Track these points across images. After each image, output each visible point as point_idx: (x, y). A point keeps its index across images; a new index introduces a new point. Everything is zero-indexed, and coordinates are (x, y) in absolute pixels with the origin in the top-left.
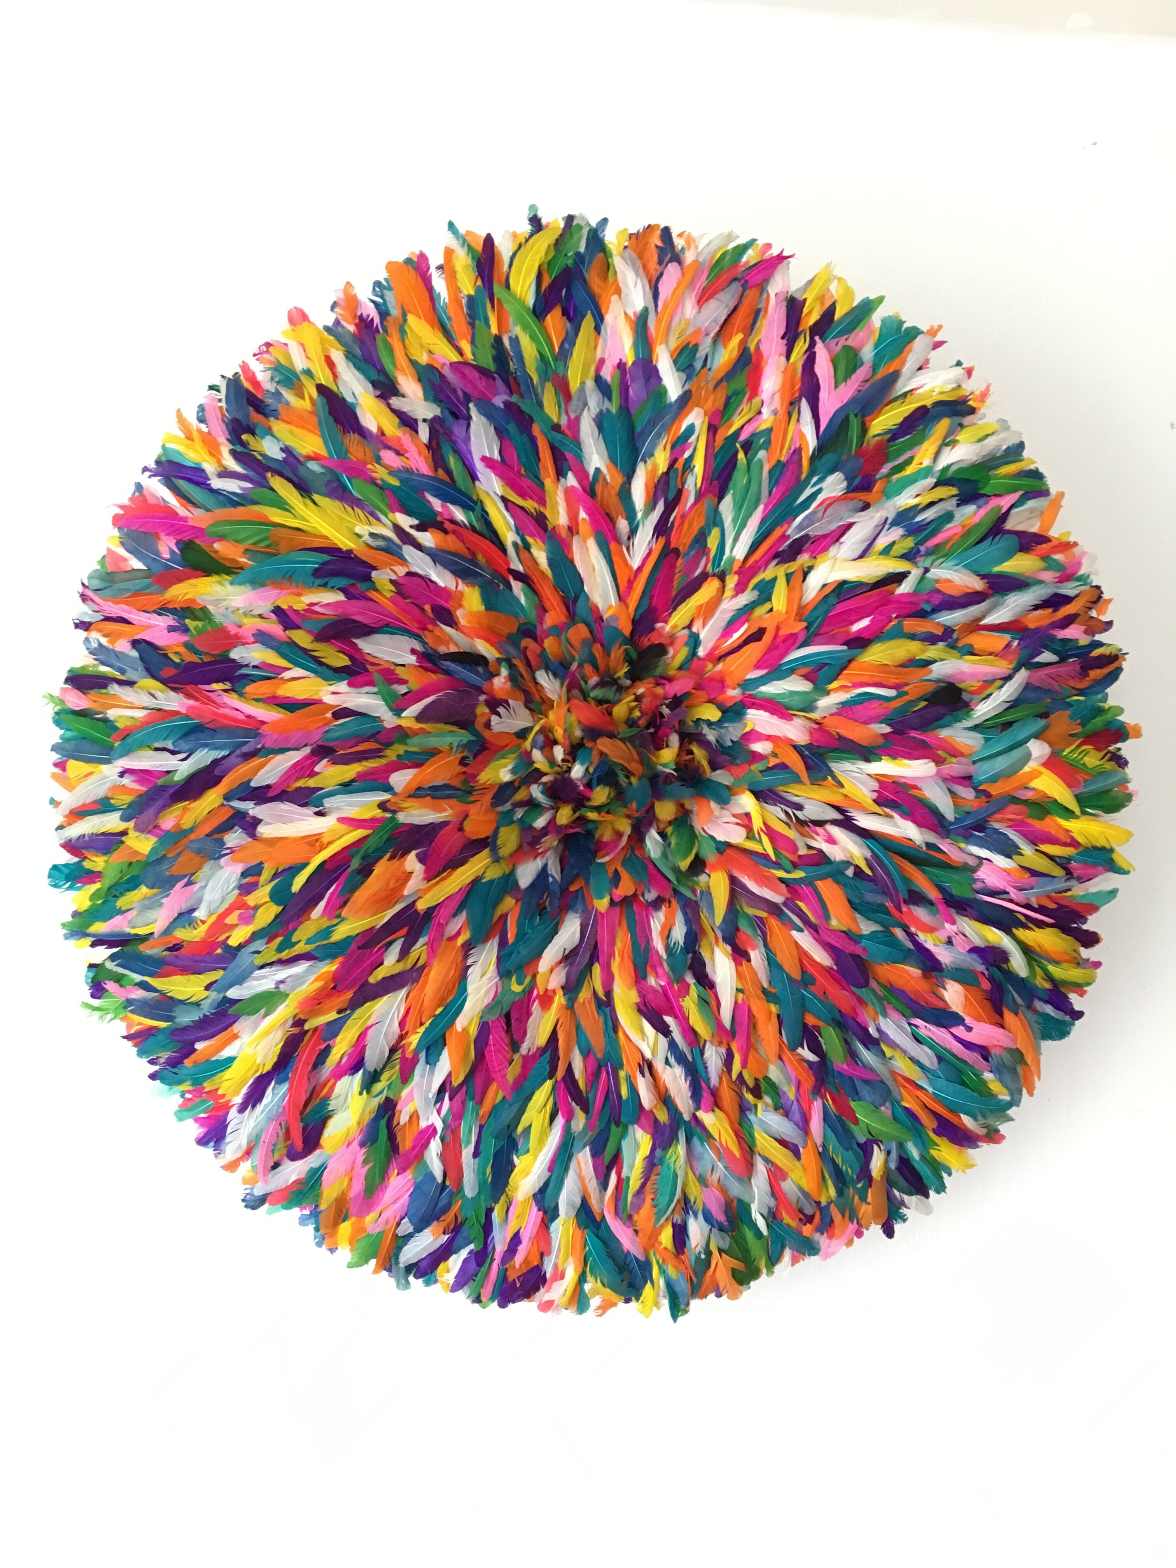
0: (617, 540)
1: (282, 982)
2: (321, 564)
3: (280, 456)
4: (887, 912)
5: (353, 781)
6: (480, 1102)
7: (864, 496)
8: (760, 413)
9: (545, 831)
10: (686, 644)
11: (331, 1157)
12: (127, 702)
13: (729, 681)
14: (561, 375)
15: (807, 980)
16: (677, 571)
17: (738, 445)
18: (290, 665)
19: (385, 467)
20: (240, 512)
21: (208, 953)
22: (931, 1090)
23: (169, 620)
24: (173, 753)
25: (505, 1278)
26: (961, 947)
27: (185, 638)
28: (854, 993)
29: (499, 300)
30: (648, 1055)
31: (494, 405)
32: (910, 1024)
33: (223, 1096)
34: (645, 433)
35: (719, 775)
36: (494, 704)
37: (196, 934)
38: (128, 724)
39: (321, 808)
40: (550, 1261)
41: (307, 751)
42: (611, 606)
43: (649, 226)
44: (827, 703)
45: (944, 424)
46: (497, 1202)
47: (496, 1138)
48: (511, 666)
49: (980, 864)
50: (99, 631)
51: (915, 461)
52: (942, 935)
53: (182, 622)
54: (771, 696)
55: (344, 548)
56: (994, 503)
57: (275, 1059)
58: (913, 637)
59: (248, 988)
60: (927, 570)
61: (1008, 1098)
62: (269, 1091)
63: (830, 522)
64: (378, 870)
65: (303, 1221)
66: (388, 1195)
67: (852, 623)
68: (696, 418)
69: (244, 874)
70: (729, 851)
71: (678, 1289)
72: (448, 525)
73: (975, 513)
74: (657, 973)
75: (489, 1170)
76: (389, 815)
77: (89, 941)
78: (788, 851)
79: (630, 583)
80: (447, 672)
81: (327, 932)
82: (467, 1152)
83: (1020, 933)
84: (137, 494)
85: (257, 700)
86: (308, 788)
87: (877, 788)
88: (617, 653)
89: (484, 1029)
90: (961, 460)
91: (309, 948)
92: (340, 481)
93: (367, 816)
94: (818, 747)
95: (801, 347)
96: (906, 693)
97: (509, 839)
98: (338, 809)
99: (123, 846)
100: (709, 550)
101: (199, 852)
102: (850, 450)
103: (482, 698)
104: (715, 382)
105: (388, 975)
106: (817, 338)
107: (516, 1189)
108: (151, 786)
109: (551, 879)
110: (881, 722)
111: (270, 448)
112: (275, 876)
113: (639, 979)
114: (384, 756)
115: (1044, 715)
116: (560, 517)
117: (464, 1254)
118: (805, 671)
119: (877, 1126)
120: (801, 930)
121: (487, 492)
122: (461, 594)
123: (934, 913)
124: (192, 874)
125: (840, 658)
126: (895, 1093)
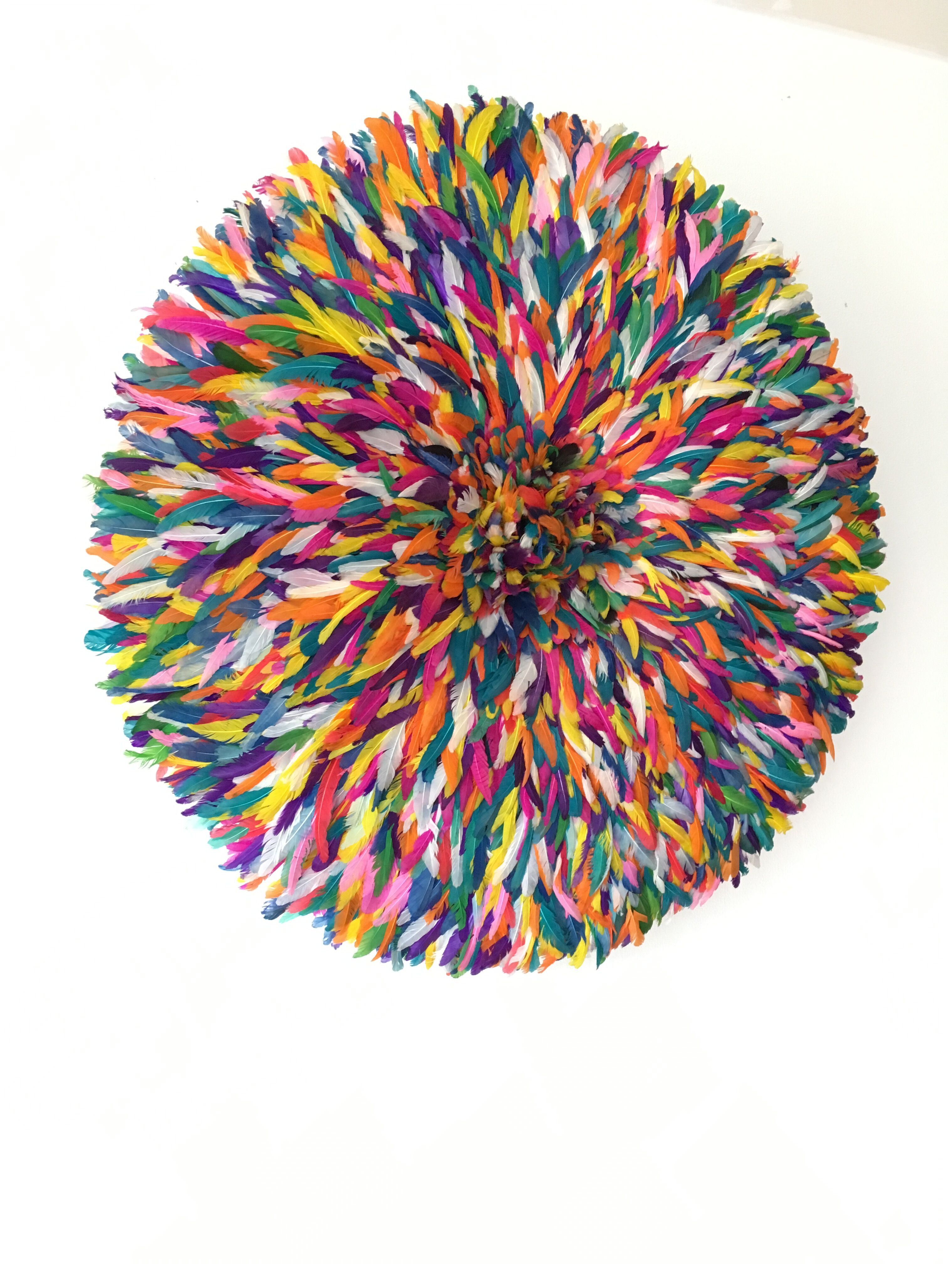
0: (547, 357)
1: (308, 721)
2: (338, 367)
3: (297, 273)
4: (742, 644)
5: (360, 550)
6: (463, 810)
7: (721, 334)
8: (646, 266)
9: (499, 590)
10: (593, 444)
11: (346, 865)
12: (168, 482)
13: (625, 473)
14: (505, 225)
15: (693, 698)
16: (589, 386)
17: (633, 290)
18: (308, 452)
19: (381, 288)
20: (269, 318)
21: (244, 700)
22: (768, 774)
23: (201, 411)
24: (211, 527)
25: (480, 951)
26: (790, 667)
27: (214, 428)
28: (722, 706)
29: (459, 158)
30: (589, 761)
31: (460, 244)
32: (756, 727)
33: (260, 821)
34: (567, 275)
35: (621, 545)
36: (460, 489)
37: (236, 684)
38: (170, 502)
39: (336, 574)
40: (514, 932)
41: (324, 525)
42: (539, 413)
43: (561, 113)
44: (699, 489)
45: (771, 283)
46: (476, 888)
47: (477, 838)
48: (470, 458)
49: (798, 608)
50: (134, 419)
51: (753, 310)
52: (778, 660)
53: (212, 413)
54: (658, 484)
55: (352, 355)
56: (800, 344)
57: (303, 787)
58: (755, 440)
59: (280, 728)
60: (763, 391)
61: (813, 776)
62: (298, 815)
63: (699, 352)
64: (385, 625)
65: (316, 924)
66: (392, 893)
67: (715, 429)
68: (602, 266)
69: (277, 631)
70: (631, 604)
71: (603, 942)
72: (430, 339)
73: (789, 350)
74: (589, 698)
75: (472, 863)
76: (387, 579)
77: (130, 695)
78: (677, 601)
79: (555, 394)
80: (424, 462)
81: (345, 676)
82: (455, 850)
83: (823, 656)
84: (161, 300)
85: (283, 481)
86: (325, 557)
87: (736, 552)
88: (542, 451)
89: (469, 748)
90: (780, 311)
91: (329, 691)
92: (345, 297)
93: (373, 579)
94: (695, 522)
95: (674, 217)
96: (754, 481)
97: (475, 598)
98: (349, 573)
99: (168, 610)
100: (612, 371)
101: (238, 612)
102: (712, 298)
103: (451, 483)
104: (616, 240)
105: (392, 711)
106: (686, 211)
107: (491, 877)
108: (192, 556)
109: (507, 629)
110: (737, 503)
111: (288, 265)
112: (303, 631)
113: (579, 704)
114: (383, 530)
115: (836, 498)
116: (506, 339)
117: (449, 934)
118: (682, 465)
119: (737, 803)
120: (686, 660)
121: (455, 317)
122: (438, 397)
123: (773, 644)
124: (233, 632)
125: (708, 455)
126: (746, 779)
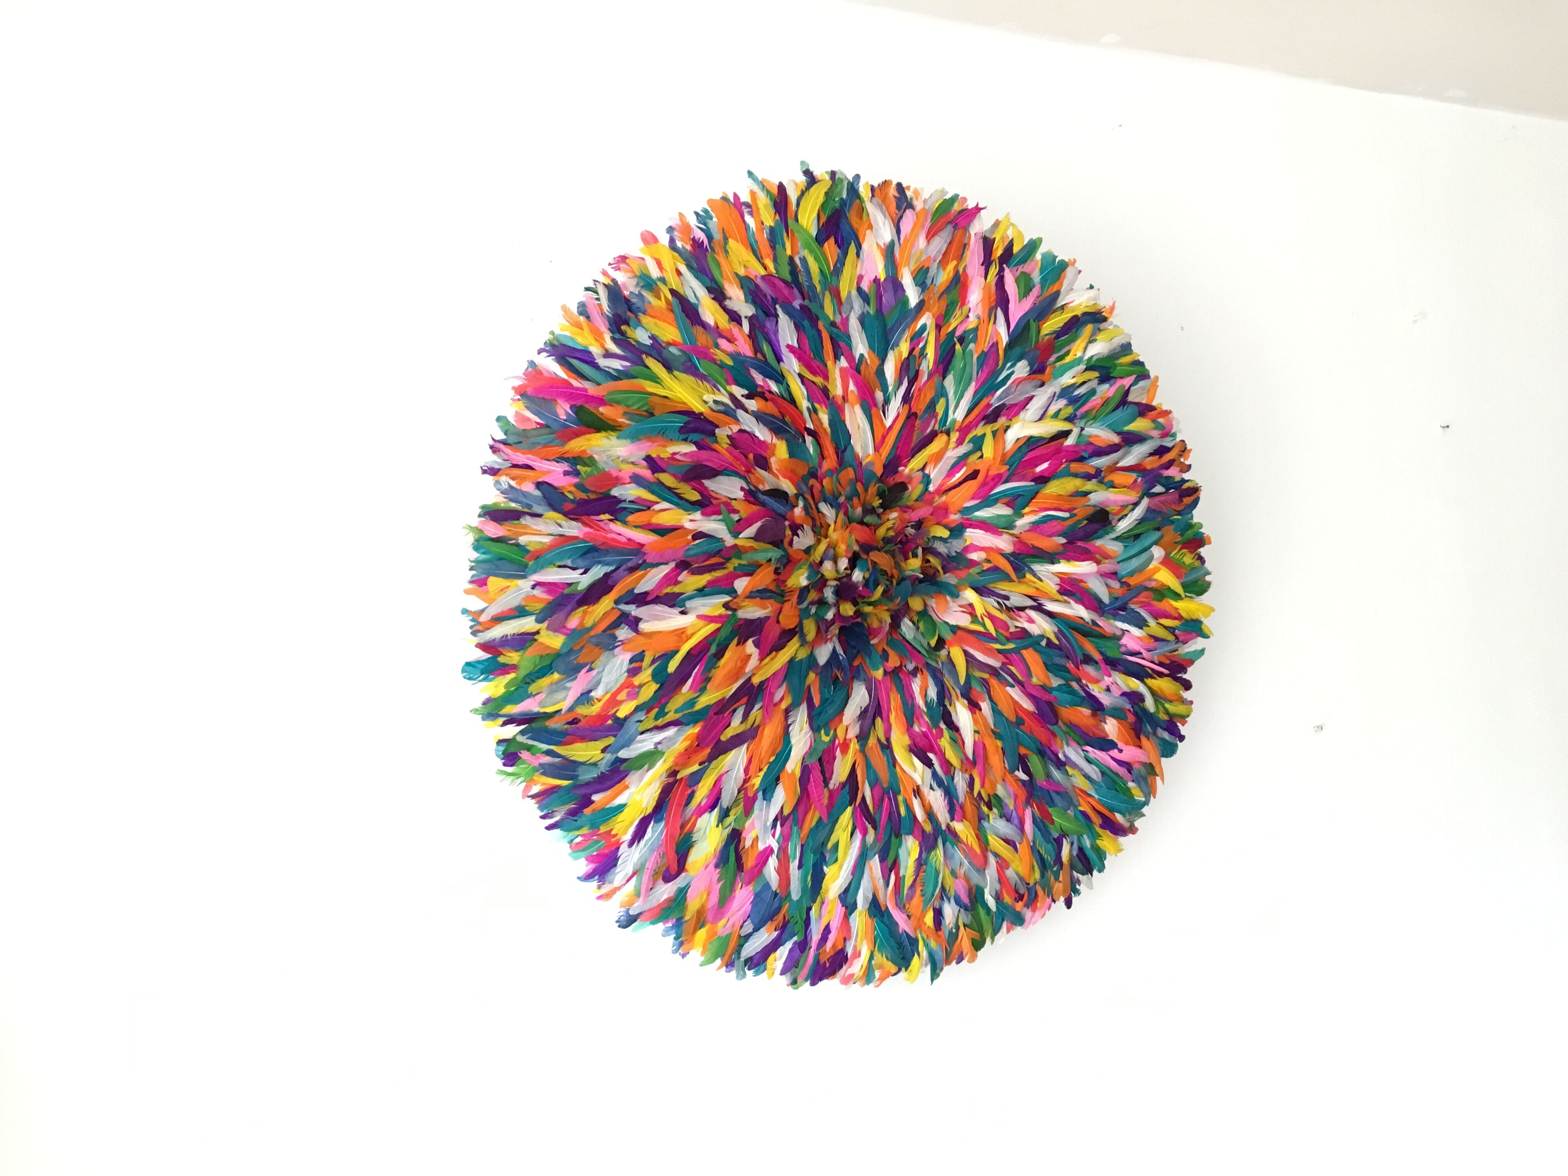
0: (875, 405)
1: (659, 743)
2: (685, 423)
3: (649, 342)
4: (1068, 671)
5: (704, 587)
6: (801, 827)
7: (1040, 377)
8: (968, 316)
9: (833, 622)
10: (921, 482)
11: (693, 878)
12: (536, 530)
13: (952, 508)
14: (835, 286)
15: (1020, 722)
16: (916, 429)
17: (955, 340)
18: (659, 500)
19: (722, 351)
20: (624, 384)
21: (602, 724)
22: (1097, 797)
23: (565, 466)
24: (574, 569)
25: (818, 962)
26: (1116, 692)
27: (576, 480)
28: (1049, 729)
29: (792, 230)
30: (919, 782)
31: (793, 307)
32: (1083, 750)
33: (616, 835)
34: (893, 330)
35: (948, 577)
36: (796, 528)
37: (594, 710)
38: (538, 547)
39: (683, 609)
40: (850, 945)
41: (672, 565)
42: (869, 455)
43: (886, 181)
44: (1023, 523)
45: (1089, 328)
46: (814, 902)
47: (814, 853)
48: (805, 499)
49: (1123, 634)
50: (507, 475)
51: (1071, 354)
52: (1103, 685)
53: (574, 468)
54: (983, 519)
55: (697, 412)
56: (1120, 383)
57: (654, 804)
58: (1076, 475)
59: (635, 749)
60: (1082, 429)
61: (1144, 799)
62: (649, 830)
63: (1020, 394)
64: (728, 655)
65: (666, 933)
66: (735, 904)
67: (1037, 466)
68: (927, 319)
69: (631, 661)
70: (959, 632)
71: (937, 957)
72: (767, 395)
73: (1109, 389)
74: (919, 722)
75: (809, 878)
76: (729, 613)
77: (501, 720)
78: (1003, 629)
79: (884, 438)
80: (763, 504)
81: (692, 702)
82: (794, 865)
83: (1149, 681)
84: (530, 369)
85: (636, 527)
86: (674, 593)
87: (1059, 583)
88: (873, 489)
89: (806, 770)
90: (1099, 353)
91: (678, 716)
92: (691, 361)
93: (716, 613)
94: (1019, 554)
95: (994, 271)
96: (1075, 515)
97: (810, 628)
98: (695, 608)
99: (536, 643)
100: (937, 414)
101: (597, 645)
102: (1031, 345)
103: (787, 523)
104: (939, 294)
105: (734, 734)
106: (1004, 266)
107: (827, 891)
108: (557, 595)
109: (841, 658)
110: (1059, 536)
111: (641, 336)
112: (653, 662)
113: (909, 728)
114: (725, 568)
115: (1158, 529)
116: (837, 390)
117: (789, 945)
118: (1006, 500)
119: (1066, 825)
120: (1013, 686)
121: (789, 371)
122: (775, 445)
123: (1098, 669)
124: (593, 663)
125: (1030, 490)
126: (1075, 801)
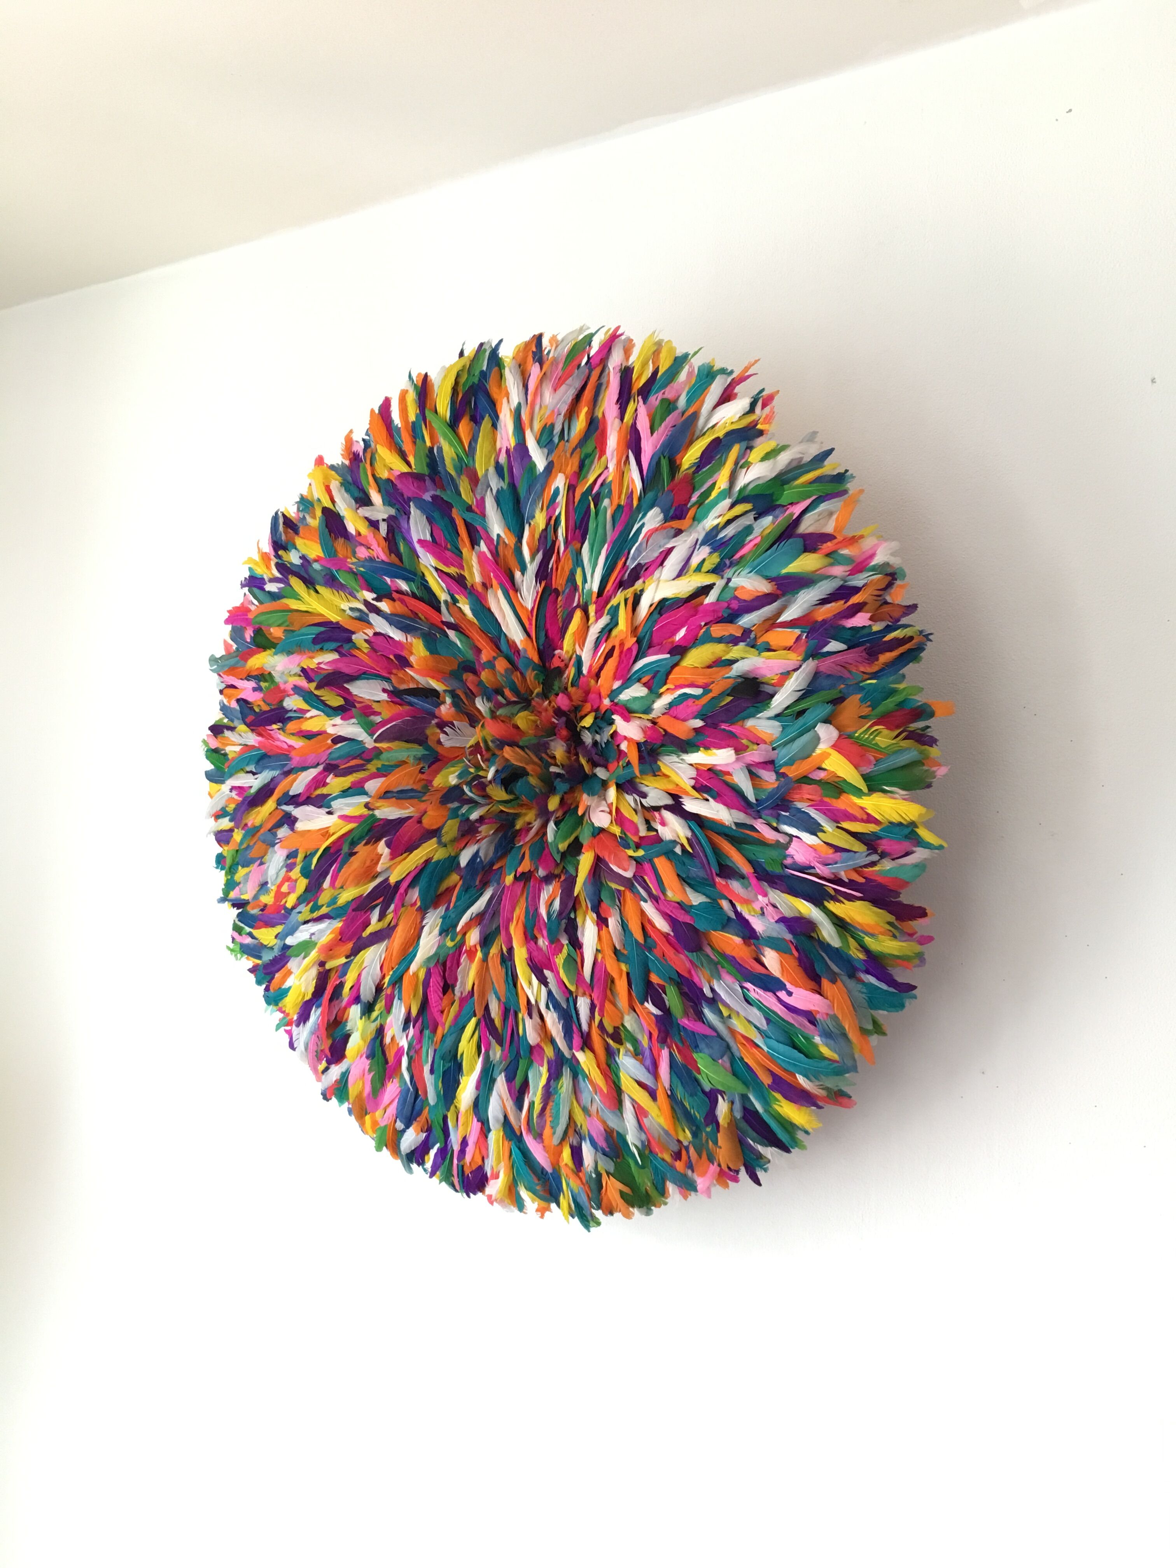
1: (313, 934)
2: (319, 634)
3: (299, 562)
4: (713, 886)
5: (350, 788)
6: (432, 1031)
7: (676, 524)
8: (607, 468)
9: (478, 822)
10: (574, 665)
11: (352, 1065)
12: (233, 741)
13: (603, 693)
14: (471, 467)
15: (649, 944)
16: (559, 607)
17: (590, 498)
18: (308, 708)
19: (358, 559)
20: (277, 604)
21: (276, 913)
22: (765, 1049)
23: (253, 683)
24: (252, 774)
25: (464, 1173)
26: (772, 917)
27: (262, 695)
28: (689, 958)
29: (430, 422)
30: (534, 1000)
31: (426, 500)
32: (742, 987)
33: (289, 1014)
34: (526, 499)
35: (597, 772)
36: (442, 725)
37: (269, 899)
38: (233, 756)
39: (330, 809)
40: (488, 1163)
41: (321, 768)
42: (521, 640)
43: (527, 339)
44: (660, 705)
45: (736, 450)
46: (449, 1110)
47: (445, 1060)
48: (455, 695)
49: (791, 841)
50: (224, 695)
51: (717, 487)
52: (757, 907)
53: (259, 683)
54: (625, 703)
55: (334, 621)
56: (787, 511)
57: (313, 990)
58: (720, 640)
59: (296, 938)
60: (729, 580)
61: (839, 1063)
62: (312, 1013)
63: (652, 550)
64: (358, 853)
65: (349, 1112)
66: (387, 1098)
67: (675, 634)
68: (559, 482)
69: (287, 858)
70: (599, 835)
72: (396, 595)
73: (773, 522)
74: (539, 934)
75: (442, 1085)
76: (369, 812)
77: (230, 904)
78: (632, 833)
79: (530, 621)
80: (410, 704)
81: (334, 898)
82: (427, 1069)
83: (832, 906)
85: (293, 734)
86: (322, 794)
87: (694, 776)
88: (531, 677)
89: (428, 974)
90: (759, 478)
91: (327, 910)
92: (331, 573)
93: (357, 814)
94: (651, 743)
95: (629, 411)
96: (711, 691)
97: (451, 828)
98: (339, 809)
99: (232, 839)
100: (578, 586)
101: (265, 842)
102: (663, 487)
103: (434, 721)
104: (571, 451)
105: (373, 931)
106: (640, 397)
108: (242, 798)
109: (479, 859)
110: (695, 718)
111: (293, 558)
112: (303, 858)
113: (530, 938)
114: (368, 769)
115: (837, 700)
116: (475, 575)
117: (435, 1150)
118: (643, 679)
119: (718, 1078)
120: (646, 901)
121: (426, 567)
122: (411, 644)
123: (746, 887)
124: (262, 857)
125: (667, 664)
126: (733, 1048)
